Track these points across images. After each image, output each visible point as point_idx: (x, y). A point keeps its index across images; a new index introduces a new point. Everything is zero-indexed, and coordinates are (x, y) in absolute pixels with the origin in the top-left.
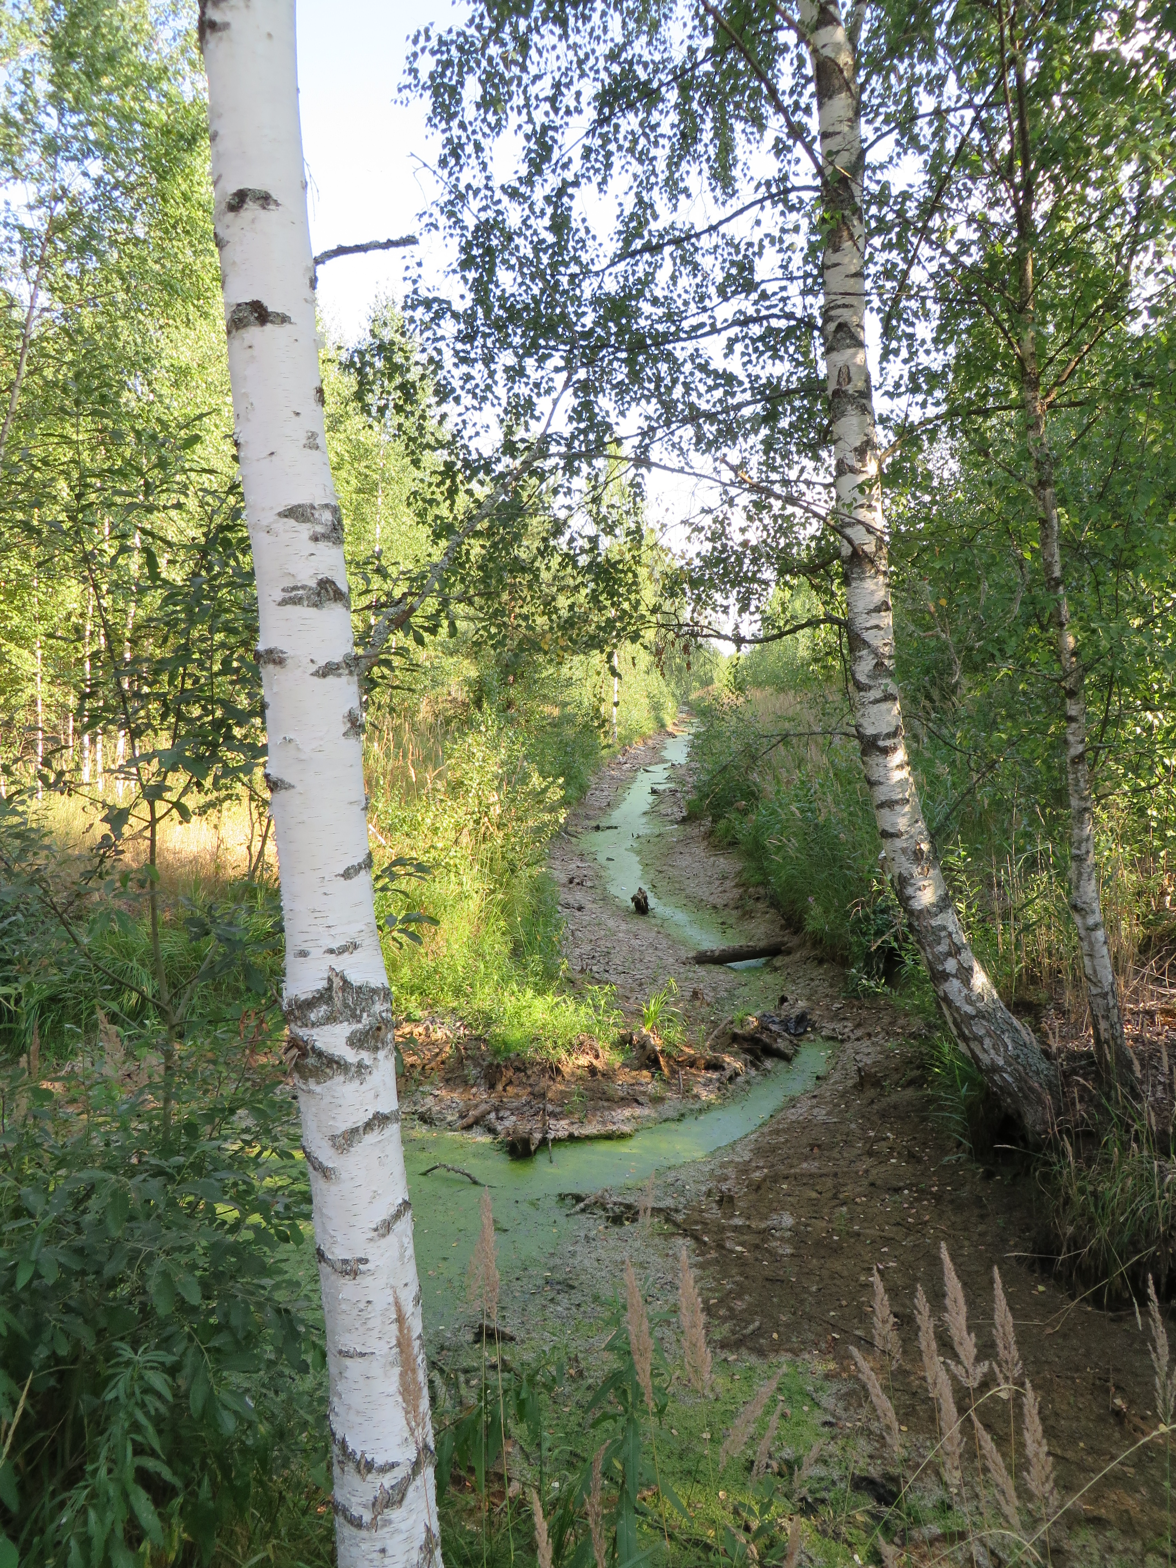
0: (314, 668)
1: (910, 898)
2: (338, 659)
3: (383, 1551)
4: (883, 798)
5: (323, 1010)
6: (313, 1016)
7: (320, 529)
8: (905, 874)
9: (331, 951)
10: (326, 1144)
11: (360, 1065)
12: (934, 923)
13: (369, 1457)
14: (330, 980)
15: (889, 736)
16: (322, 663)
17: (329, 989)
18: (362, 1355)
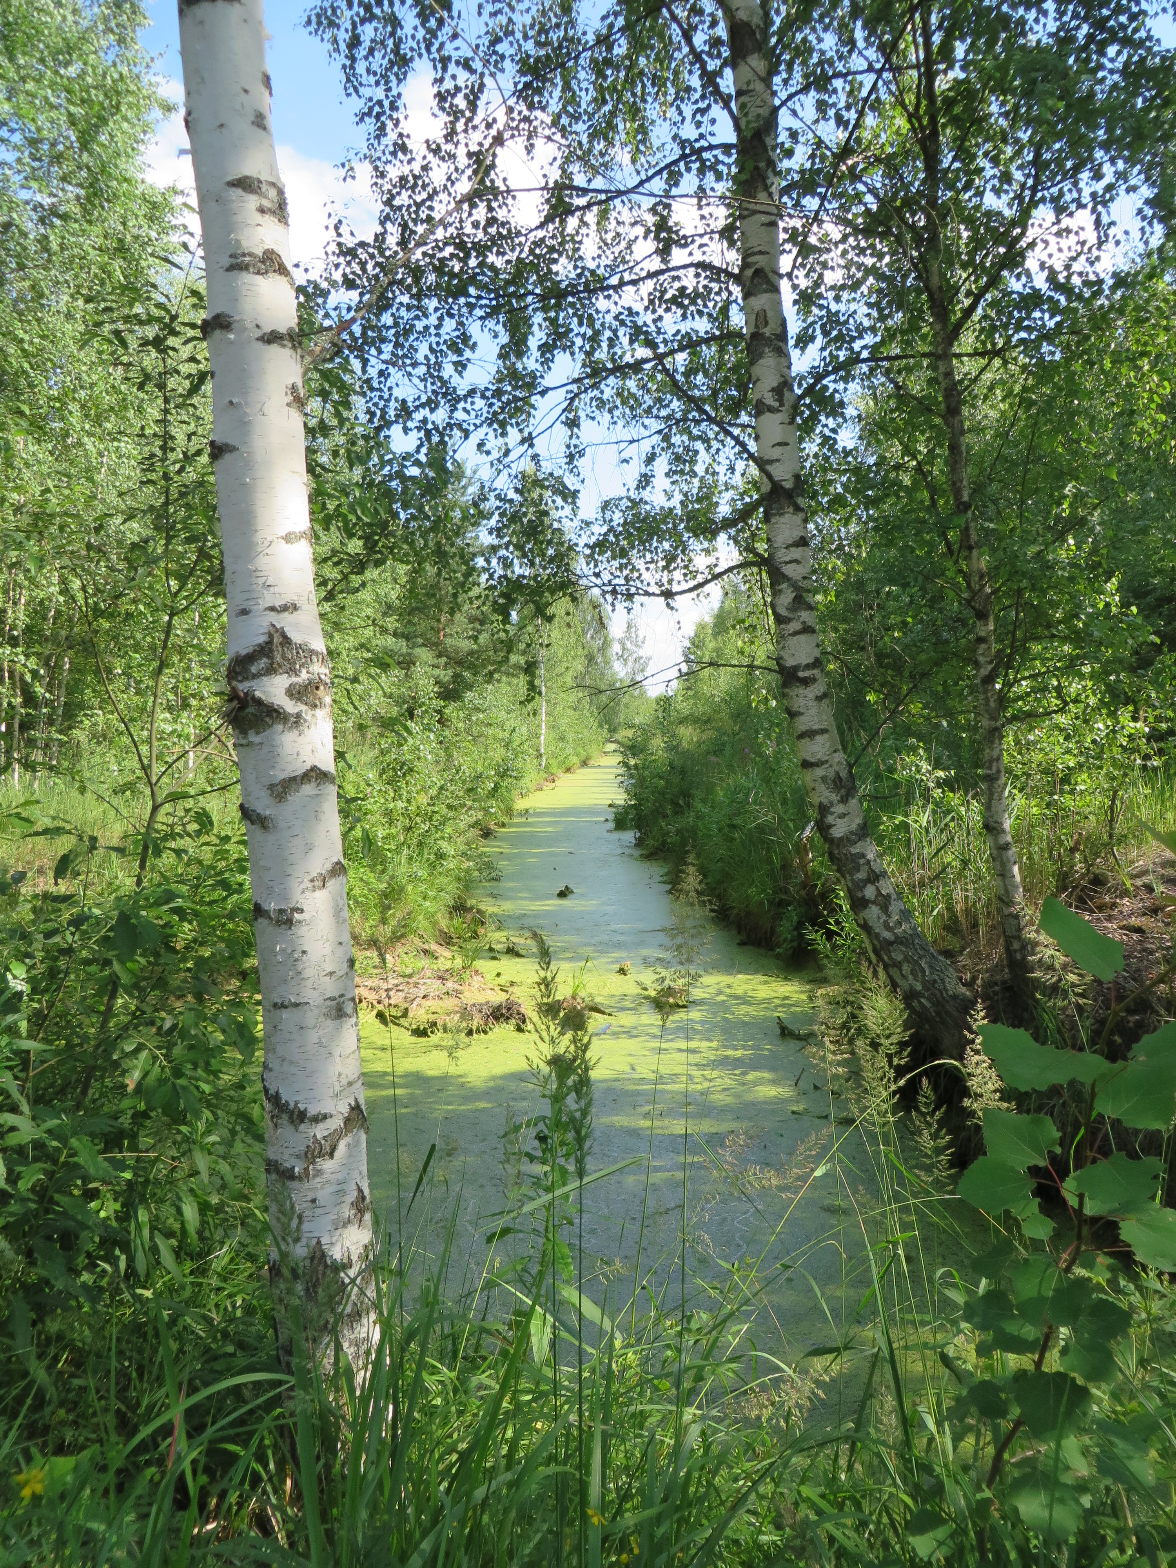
0: (259, 333)
1: (830, 826)
2: (283, 330)
3: (314, 1201)
4: (803, 728)
5: (263, 663)
6: (254, 669)
7: (266, 203)
8: (825, 802)
9: (272, 609)
10: (264, 794)
11: (298, 716)
12: (854, 851)
13: (302, 1107)
14: (271, 636)
15: (808, 667)
16: (267, 329)
17: (270, 643)
18: (297, 1005)
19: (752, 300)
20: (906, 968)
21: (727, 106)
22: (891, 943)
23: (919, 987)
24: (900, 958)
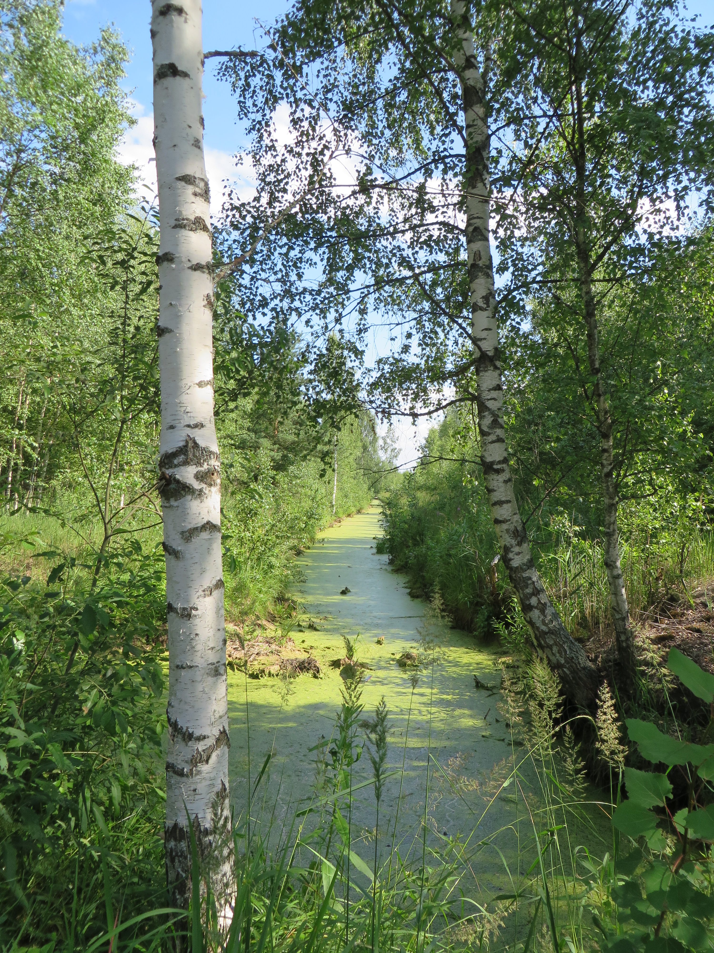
0: (189, 265)
1: (511, 560)
2: (204, 263)
3: (195, 790)
4: (496, 499)
5: (182, 458)
6: (176, 462)
7: (198, 190)
8: (508, 545)
9: (189, 426)
10: (178, 537)
11: (201, 490)
12: (525, 575)
13: (190, 731)
14: (187, 442)
15: (499, 462)
16: (194, 262)
17: (186, 446)
18: (191, 667)
19: (472, 245)
20: (555, 649)
21: (460, 133)
22: (546, 633)
23: (563, 661)
24: (551, 642)
